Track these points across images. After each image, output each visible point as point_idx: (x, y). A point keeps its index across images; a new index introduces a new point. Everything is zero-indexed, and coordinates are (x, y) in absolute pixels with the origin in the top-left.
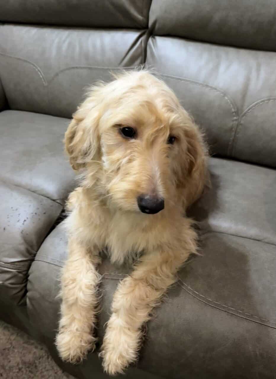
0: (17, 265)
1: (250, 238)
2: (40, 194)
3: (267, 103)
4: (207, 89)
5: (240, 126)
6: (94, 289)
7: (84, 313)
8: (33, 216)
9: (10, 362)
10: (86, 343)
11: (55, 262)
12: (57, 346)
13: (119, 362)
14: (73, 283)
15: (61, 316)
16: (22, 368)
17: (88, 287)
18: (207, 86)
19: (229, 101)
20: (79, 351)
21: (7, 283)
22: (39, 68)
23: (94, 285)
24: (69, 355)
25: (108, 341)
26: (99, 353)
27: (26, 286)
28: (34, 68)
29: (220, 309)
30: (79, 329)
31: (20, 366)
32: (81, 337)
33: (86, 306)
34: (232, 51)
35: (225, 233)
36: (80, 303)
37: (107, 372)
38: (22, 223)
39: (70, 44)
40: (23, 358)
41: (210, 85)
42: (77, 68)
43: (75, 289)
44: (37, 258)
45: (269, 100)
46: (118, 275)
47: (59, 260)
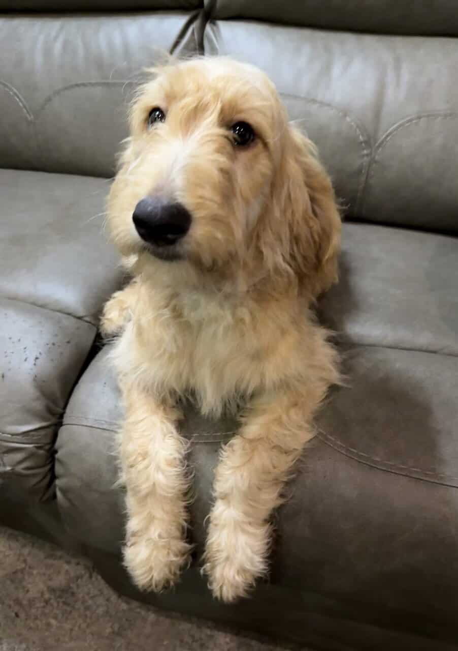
0: (33, 436)
1: (420, 350)
2: (52, 310)
3: (416, 123)
4: (315, 107)
5: (374, 165)
6: (181, 464)
7: (168, 507)
8: (49, 348)
9: (28, 591)
10: (176, 556)
11: (102, 424)
12: (127, 567)
13: (239, 579)
14: (144, 459)
15: (129, 517)
16: (50, 599)
17: (170, 464)
18: (314, 101)
19: (353, 124)
20: (166, 570)
21: (20, 468)
22: (15, 90)
23: (180, 459)
24: (151, 579)
25: (215, 547)
26: (200, 569)
27: (52, 469)
28: (7, 89)
29: (396, 474)
30: (164, 535)
31: (47, 596)
32: (167, 547)
33: (170, 495)
34: (350, 39)
35: (378, 346)
36: (159, 491)
37: (219, 598)
38: (34, 362)
39: (66, 44)
40: (50, 583)
41: (319, 98)
42: (84, 85)
43: (149, 469)
44: (66, 420)
45: (419, 118)
46: (216, 436)
47: (108, 420)
